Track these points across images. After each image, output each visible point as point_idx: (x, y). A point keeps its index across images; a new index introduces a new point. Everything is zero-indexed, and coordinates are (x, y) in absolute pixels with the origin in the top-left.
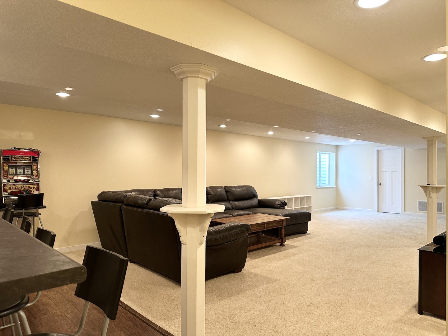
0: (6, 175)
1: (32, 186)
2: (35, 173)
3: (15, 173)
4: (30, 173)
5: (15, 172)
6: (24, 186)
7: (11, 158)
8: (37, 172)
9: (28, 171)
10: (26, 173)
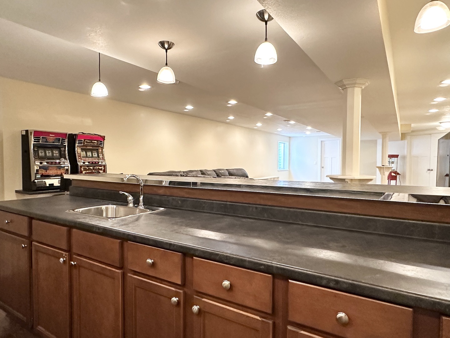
0: (80, 158)
1: (100, 168)
2: (101, 156)
3: (85, 156)
4: (96, 155)
5: (85, 154)
6: (95, 167)
7: (84, 142)
8: (102, 155)
9: (95, 154)
10: (94, 156)
